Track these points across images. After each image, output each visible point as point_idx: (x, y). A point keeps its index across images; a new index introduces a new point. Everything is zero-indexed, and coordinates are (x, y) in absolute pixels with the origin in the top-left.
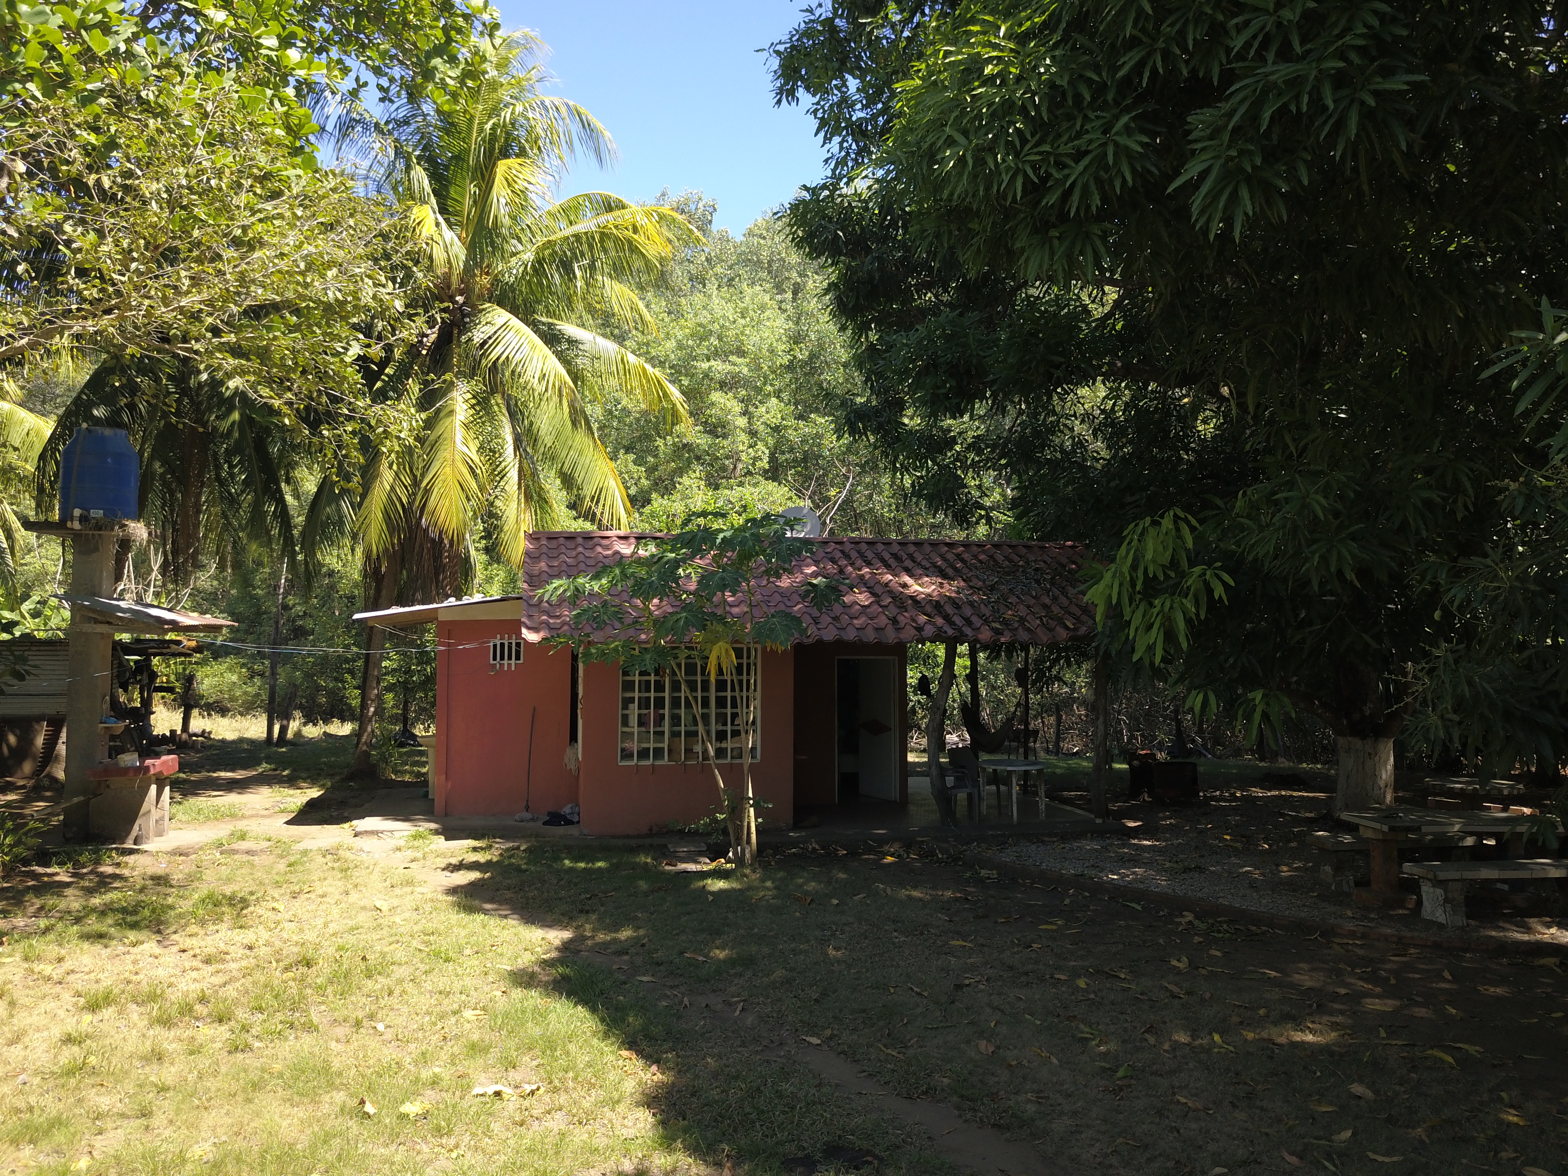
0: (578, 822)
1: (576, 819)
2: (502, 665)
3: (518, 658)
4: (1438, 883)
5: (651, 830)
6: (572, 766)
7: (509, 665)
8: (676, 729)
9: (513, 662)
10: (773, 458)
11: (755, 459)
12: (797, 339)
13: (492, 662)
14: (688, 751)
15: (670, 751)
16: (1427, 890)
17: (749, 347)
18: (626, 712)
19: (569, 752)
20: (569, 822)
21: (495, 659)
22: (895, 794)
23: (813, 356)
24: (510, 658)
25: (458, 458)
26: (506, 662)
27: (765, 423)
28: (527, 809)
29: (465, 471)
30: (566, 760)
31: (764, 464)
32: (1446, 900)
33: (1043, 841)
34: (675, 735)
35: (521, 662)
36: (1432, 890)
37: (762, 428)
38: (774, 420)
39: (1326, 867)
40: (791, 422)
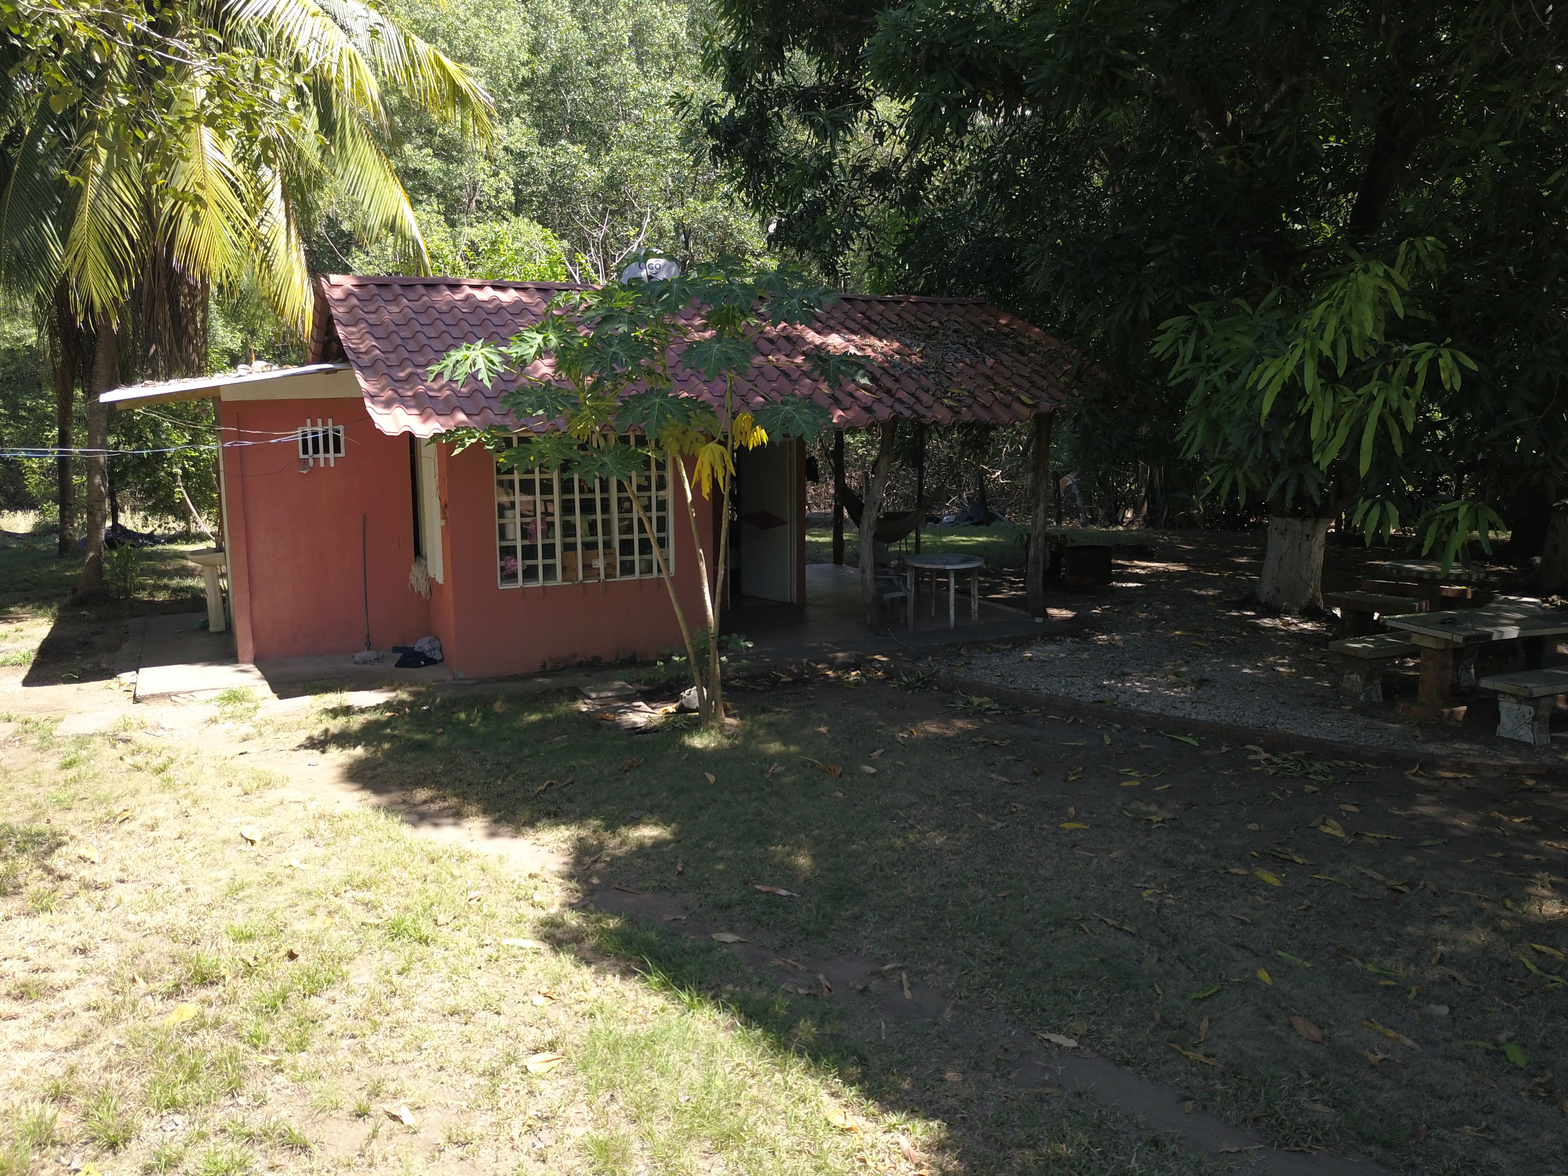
0: (442, 660)
1: (438, 656)
2: (316, 461)
3: (337, 450)
4: (1522, 700)
5: (544, 666)
6: (421, 587)
7: (327, 460)
8: (569, 540)
9: (331, 455)
10: (517, 192)
11: (499, 191)
12: (536, 48)
13: (302, 456)
14: (587, 567)
15: (564, 569)
16: (1506, 706)
17: (485, 53)
18: (503, 521)
19: (415, 571)
20: (430, 662)
21: (305, 452)
22: (789, 594)
23: (556, 70)
24: (326, 450)
25: (210, 168)
26: (321, 455)
27: (506, 149)
28: (369, 645)
29: (224, 187)
30: (413, 581)
31: (509, 196)
32: (1535, 718)
33: (998, 650)
34: (569, 547)
35: (342, 454)
36: (1516, 707)
37: (502, 154)
38: (517, 144)
39: (1353, 676)
40: (535, 148)
